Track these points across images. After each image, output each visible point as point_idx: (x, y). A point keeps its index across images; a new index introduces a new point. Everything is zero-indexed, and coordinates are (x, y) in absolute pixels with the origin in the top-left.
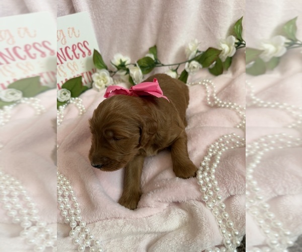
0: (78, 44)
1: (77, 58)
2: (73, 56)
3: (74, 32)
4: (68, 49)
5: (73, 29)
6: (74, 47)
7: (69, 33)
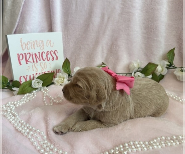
0: (51, 51)
1: (48, 60)
2: (45, 58)
3: (50, 44)
4: (43, 53)
5: (50, 41)
6: (48, 53)
7: (47, 43)
